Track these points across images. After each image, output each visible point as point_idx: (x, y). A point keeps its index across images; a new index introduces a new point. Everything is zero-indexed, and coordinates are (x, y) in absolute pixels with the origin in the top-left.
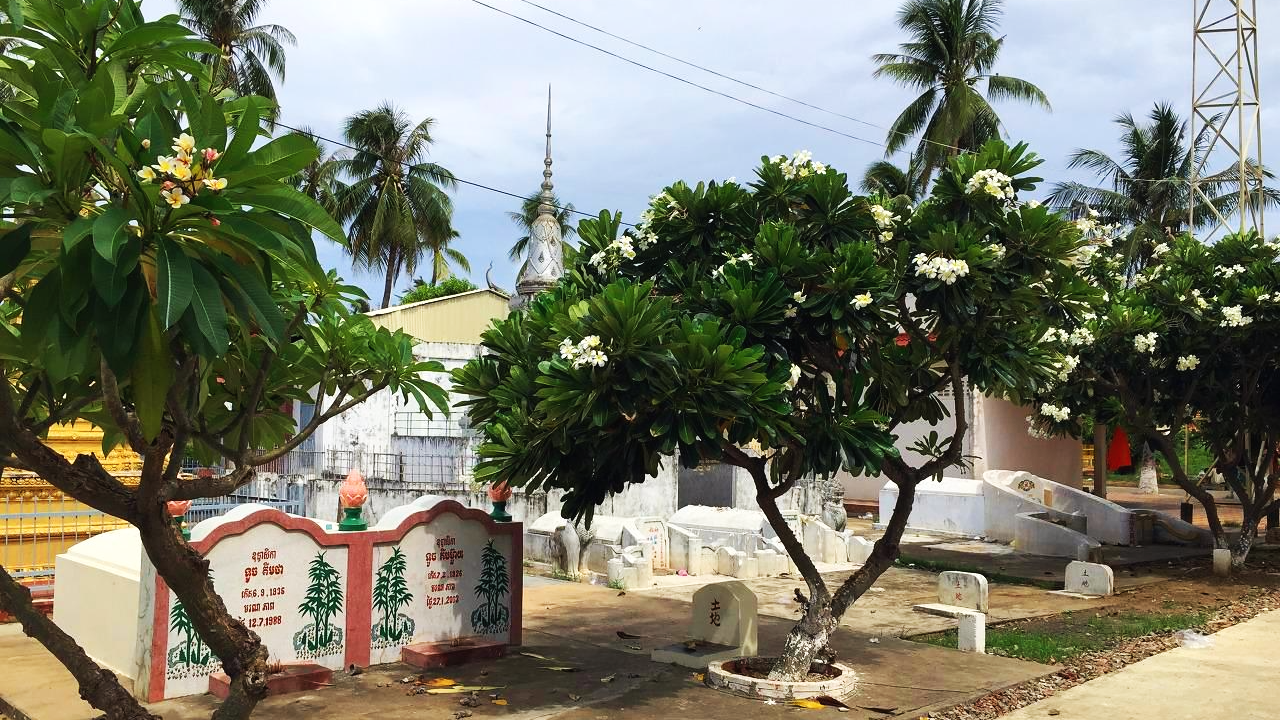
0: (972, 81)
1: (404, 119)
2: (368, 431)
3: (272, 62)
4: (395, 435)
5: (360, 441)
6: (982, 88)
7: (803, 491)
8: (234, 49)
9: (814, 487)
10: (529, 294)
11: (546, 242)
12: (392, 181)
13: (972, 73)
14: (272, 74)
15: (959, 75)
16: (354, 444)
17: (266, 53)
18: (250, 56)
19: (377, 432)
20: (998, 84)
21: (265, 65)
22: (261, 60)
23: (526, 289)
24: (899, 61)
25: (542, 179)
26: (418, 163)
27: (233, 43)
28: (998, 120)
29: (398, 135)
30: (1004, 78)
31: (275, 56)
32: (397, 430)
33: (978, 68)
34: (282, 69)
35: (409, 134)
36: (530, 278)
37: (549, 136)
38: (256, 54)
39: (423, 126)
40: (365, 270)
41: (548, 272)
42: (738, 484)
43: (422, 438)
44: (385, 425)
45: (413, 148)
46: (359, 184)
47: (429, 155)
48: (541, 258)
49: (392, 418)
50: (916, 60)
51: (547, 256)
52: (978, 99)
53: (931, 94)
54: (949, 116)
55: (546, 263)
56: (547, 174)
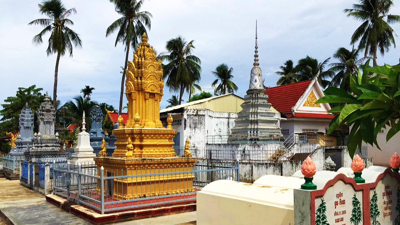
0: (382, 17)
1: (185, 41)
2: (198, 143)
3: (146, 24)
4: (207, 144)
5: (196, 146)
6: (385, 19)
7: (365, 161)
8: (134, 20)
9: (369, 160)
10: (253, 94)
11: (257, 75)
12: (182, 61)
13: (381, 15)
14: (146, 27)
15: (377, 14)
16: (194, 147)
17: (144, 20)
18: (139, 22)
19: (201, 143)
20: (391, 18)
21: (144, 24)
22: (142, 23)
23: (251, 92)
24: (354, 11)
25: (255, 54)
26: (189, 55)
27: (133, 18)
28: (393, 30)
29: (183, 47)
30: (393, 16)
31: (147, 22)
32: (208, 142)
33: (383, 13)
34: (150, 26)
35: (186, 46)
36: (252, 88)
37: (256, 38)
38: (141, 21)
39: (191, 43)
40: (173, 91)
41: (258, 86)
42: (344, 159)
43: (219, 145)
44: (204, 140)
45: (188, 50)
46: (171, 63)
47: (193, 52)
48: (256, 81)
49: (206, 138)
50: (360, 11)
51: (258, 80)
52: (385, 23)
53: (367, 22)
54: (375, 29)
55: (257, 83)
56: (256, 52)
